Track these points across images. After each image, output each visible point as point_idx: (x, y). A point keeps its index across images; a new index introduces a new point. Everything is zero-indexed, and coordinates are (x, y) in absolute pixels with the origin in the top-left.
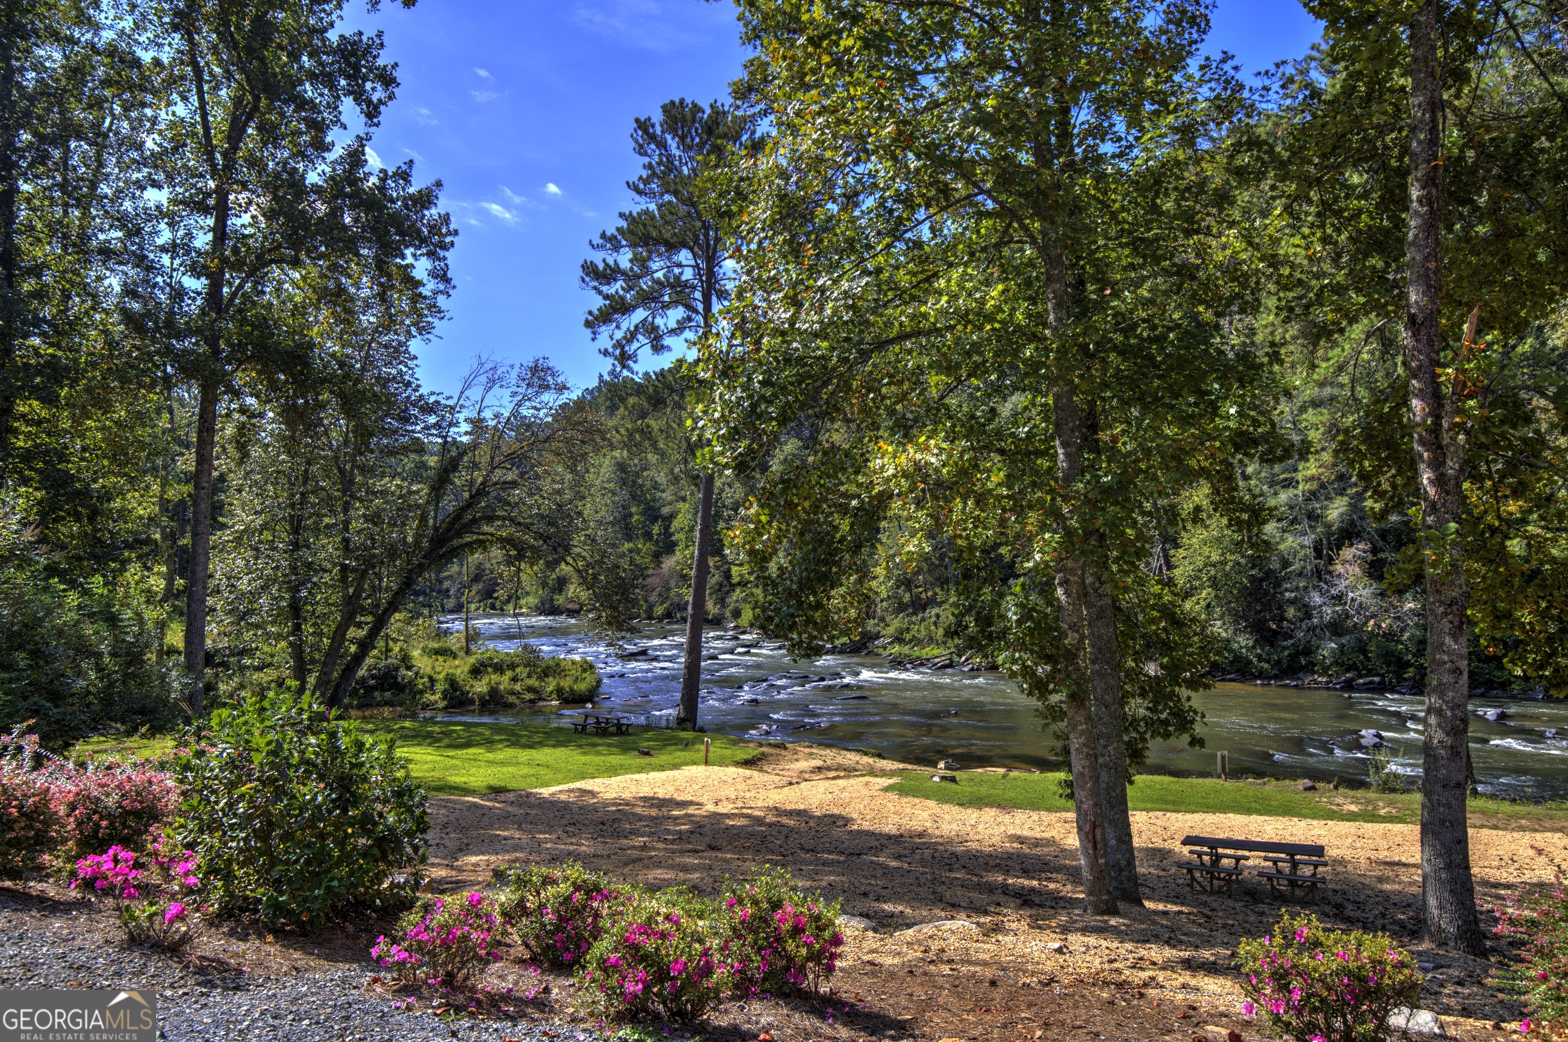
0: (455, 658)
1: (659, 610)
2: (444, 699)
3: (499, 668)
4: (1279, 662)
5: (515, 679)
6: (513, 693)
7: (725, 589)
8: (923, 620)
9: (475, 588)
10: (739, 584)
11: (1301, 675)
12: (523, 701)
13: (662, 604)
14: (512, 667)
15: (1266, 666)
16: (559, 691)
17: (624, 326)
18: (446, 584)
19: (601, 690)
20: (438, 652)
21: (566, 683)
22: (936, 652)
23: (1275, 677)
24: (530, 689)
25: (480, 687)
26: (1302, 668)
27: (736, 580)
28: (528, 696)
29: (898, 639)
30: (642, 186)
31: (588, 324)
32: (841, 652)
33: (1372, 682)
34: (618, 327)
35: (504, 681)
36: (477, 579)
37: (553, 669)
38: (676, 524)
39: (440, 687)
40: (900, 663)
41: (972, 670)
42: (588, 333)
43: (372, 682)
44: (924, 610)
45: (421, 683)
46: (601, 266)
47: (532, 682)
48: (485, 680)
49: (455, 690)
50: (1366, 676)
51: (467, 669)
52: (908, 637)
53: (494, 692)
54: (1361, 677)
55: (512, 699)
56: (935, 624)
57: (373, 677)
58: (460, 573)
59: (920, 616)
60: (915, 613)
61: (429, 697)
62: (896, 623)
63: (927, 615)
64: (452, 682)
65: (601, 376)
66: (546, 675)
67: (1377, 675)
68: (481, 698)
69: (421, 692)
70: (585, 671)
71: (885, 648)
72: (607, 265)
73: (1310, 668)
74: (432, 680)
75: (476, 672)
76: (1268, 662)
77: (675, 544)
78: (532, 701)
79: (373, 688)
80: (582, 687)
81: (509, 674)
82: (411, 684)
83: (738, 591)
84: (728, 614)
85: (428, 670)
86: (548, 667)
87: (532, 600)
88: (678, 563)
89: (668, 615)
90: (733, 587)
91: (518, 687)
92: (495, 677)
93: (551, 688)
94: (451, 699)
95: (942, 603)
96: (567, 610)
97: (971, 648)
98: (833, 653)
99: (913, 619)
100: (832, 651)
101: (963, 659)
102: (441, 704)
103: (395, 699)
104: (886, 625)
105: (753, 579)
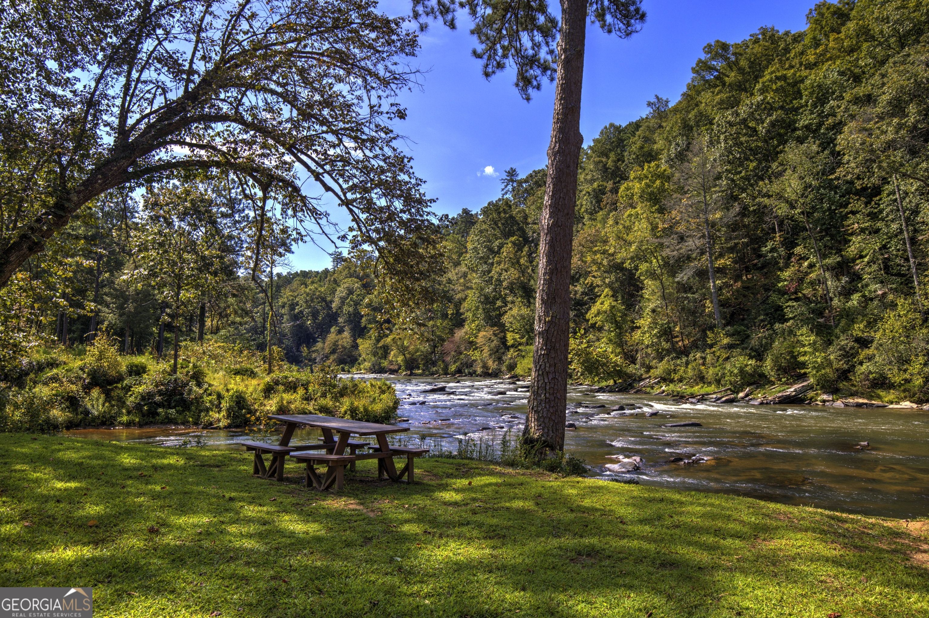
1: (453, 368)
2: (228, 416)
3: (294, 387)
6: (302, 412)
7: (502, 351)
8: (687, 363)
9: (332, 357)
10: (512, 346)
13: (455, 362)
16: (354, 410)
18: (314, 356)
20: (238, 371)
21: (360, 403)
22: (710, 389)
24: (322, 409)
25: (270, 406)
27: (510, 342)
29: (666, 379)
32: (612, 391)
35: (295, 400)
36: (333, 352)
38: (466, 305)
39: (224, 405)
40: (682, 398)
41: (761, 403)
43: (158, 398)
44: (687, 356)
45: (208, 400)
47: (326, 402)
48: (277, 399)
49: (241, 408)
51: (262, 387)
52: (676, 377)
53: (282, 411)
57: (160, 393)
58: (323, 348)
61: (214, 415)
62: (661, 367)
64: (240, 401)
69: (207, 410)
71: (652, 388)
74: (220, 397)
75: (270, 390)
77: (464, 320)
79: (159, 405)
82: (198, 400)
83: (512, 350)
84: (504, 368)
85: (220, 389)
86: (344, 387)
87: (367, 364)
88: (466, 333)
89: (459, 371)
90: (508, 348)
92: (287, 397)
93: (344, 408)
94: (235, 417)
95: (711, 346)
96: (390, 370)
97: (749, 384)
98: (604, 392)
99: (679, 362)
100: (601, 390)
101: (741, 395)
102: (224, 423)
103: (180, 418)
104: (649, 368)
105: (524, 340)
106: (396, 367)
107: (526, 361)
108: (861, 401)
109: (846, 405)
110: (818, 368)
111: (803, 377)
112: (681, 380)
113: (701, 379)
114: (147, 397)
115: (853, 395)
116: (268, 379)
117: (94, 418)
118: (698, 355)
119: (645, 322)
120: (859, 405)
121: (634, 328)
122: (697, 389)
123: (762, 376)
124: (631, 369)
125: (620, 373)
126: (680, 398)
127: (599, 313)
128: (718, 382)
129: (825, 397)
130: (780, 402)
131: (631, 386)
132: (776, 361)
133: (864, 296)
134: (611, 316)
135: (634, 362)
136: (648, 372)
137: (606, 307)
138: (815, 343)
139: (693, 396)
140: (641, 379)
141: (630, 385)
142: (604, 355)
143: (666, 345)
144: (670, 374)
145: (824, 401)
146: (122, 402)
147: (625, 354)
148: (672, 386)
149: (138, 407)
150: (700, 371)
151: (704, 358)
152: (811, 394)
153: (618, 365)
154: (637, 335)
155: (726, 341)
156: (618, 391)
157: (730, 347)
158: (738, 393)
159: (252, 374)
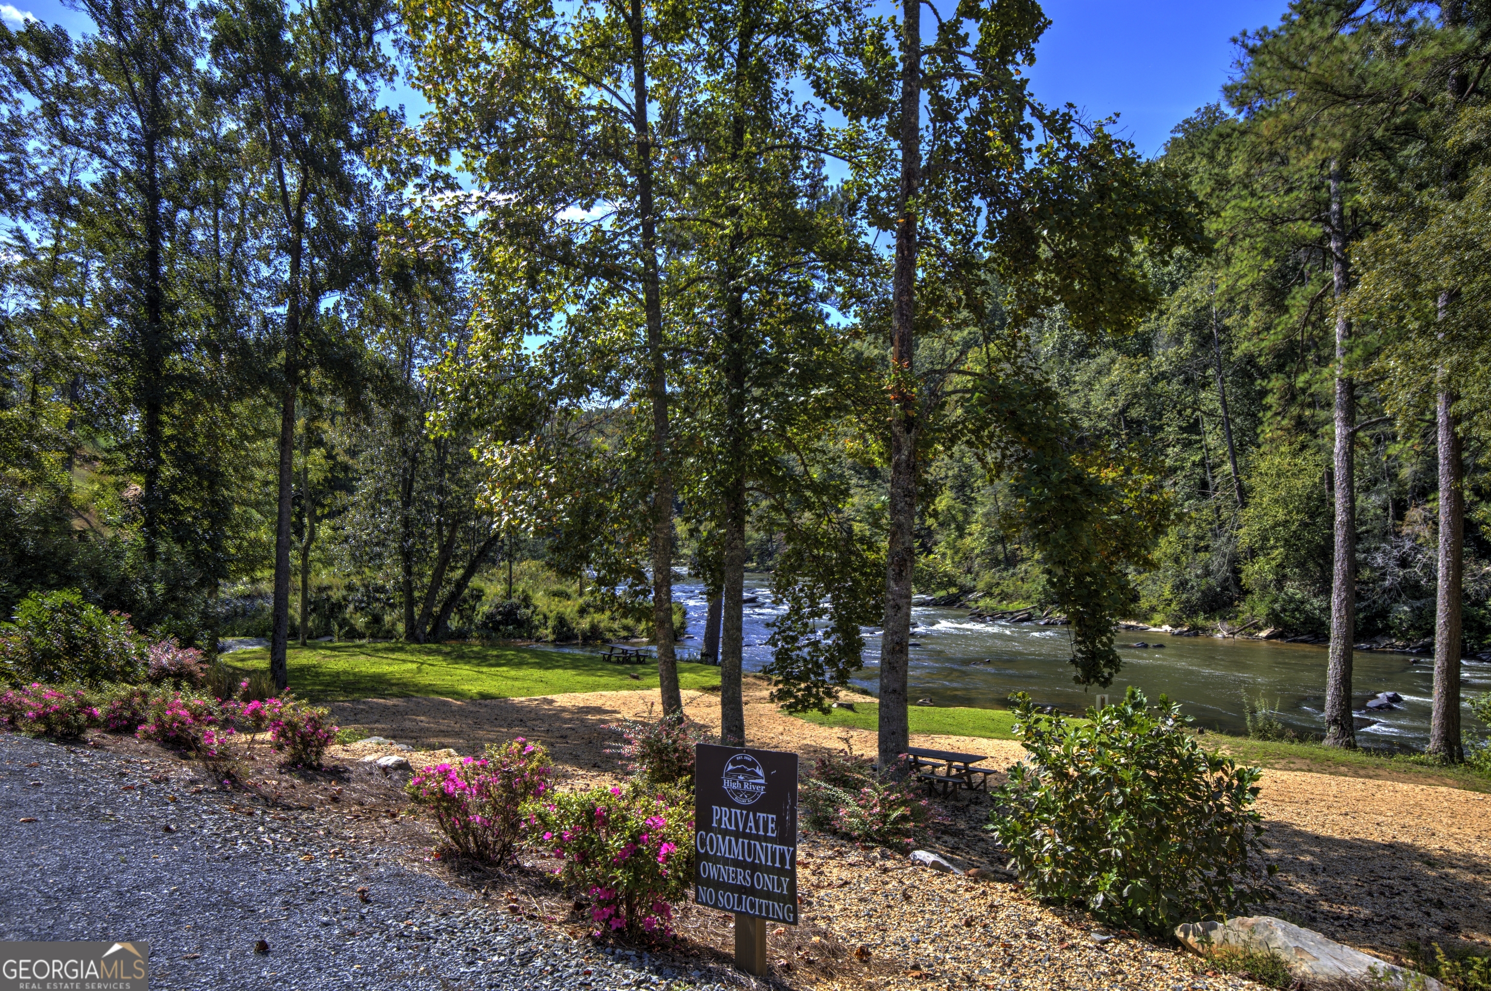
0: (569, 599)
2: (554, 633)
3: (601, 609)
5: (613, 619)
6: (610, 630)
12: (619, 638)
20: (556, 594)
24: (626, 628)
25: (585, 624)
28: (624, 633)
29: (988, 593)
32: (934, 605)
35: (604, 620)
39: (551, 623)
41: (1047, 624)
43: (499, 617)
45: (537, 620)
47: (628, 621)
48: (588, 620)
51: (576, 608)
53: (594, 628)
55: (609, 635)
56: (1023, 579)
57: (500, 613)
59: (1011, 571)
60: (1006, 569)
61: (543, 632)
63: (1017, 570)
64: (561, 620)
68: (584, 634)
69: (537, 627)
71: (975, 602)
74: (546, 617)
75: (583, 611)
79: (499, 623)
82: (529, 620)
85: (545, 609)
91: (615, 625)
92: (597, 617)
93: (642, 627)
94: (559, 634)
100: (929, 603)
102: (551, 637)
103: (516, 632)
114: (490, 617)
116: (581, 601)
117: (453, 633)
118: (1024, 567)
126: (977, 616)
127: (935, 513)
131: (959, 599)
141: (959, 597)
142: (934, 564)
146: (471, 620)
149: (484, 625)
158: (1043, 611)
159: (568, 597)
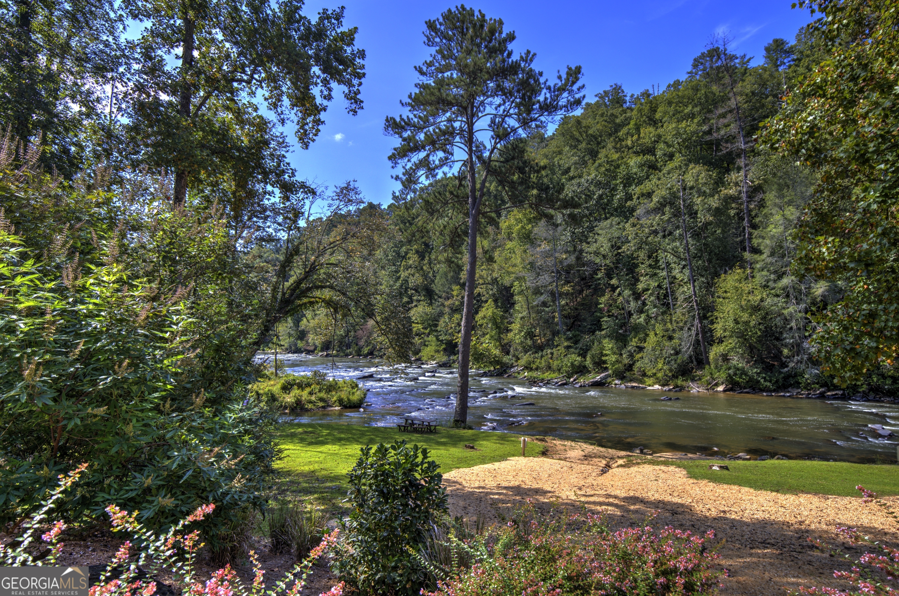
0: (270, 379)
3: (301, 386)
4: (777, 381)
5: (311, 393)
6: (310, 402)
8: (542, 356)
10: (417, 335)
11: (790, 389)
12: (317, 407)
14: (309, 385)
15: (768, 384)
16: (340, 401)
17: (413, 160)
19: (366, 400)
22: (553, 375)
23: (774, 391)
24: (322, 400)
25: (289, 399)
26: (791, 385)
28: (321, 404)
29: (528, 368)
30: (425, 69)
31: (390, 158)
32: (491, 376)
33: (836, 394)
34: (409, 161)
35: (305, 394)
37: (332, 387)
40: (535, 382)
41: (581, 386)
42: (390, 164)
44: (542, 351)
46: (398, 120)
47: (322, 395)
48: (292, 394)
49: (274, 400)
50: (833, 390)
51: (279, 386)
52: (534, 366)
53: (298, 402)
54: (829, 391)
55: (310, 406)
56: (551, 358)
59: (540, 353)
60: (536, 352)
62: (525, 359)
63: (545, 353)
64: (271, 395)
65: (394, 193)
66: (330, 391)
67: (840, 389)
68: (290, 405)
70: (353, 388)
71: (519, 373)
72: (402, 119)
73: (797, 385)
75: (287, 388)
76: (770, 381)
78: (323, 407)
80: (355, 398)
81: (308, 390)
86: (331, 386)
89: (371, 353)
91: (313, 398)
92: (298, 392)
93: (335, 398)
95: (557, 346)
96: (306, 350)
97: (577, 373)
98: (486, 376)
99: (536, 355)
100: (485, 375)
101: (572, 380)
104: (518, 359)
105: (427, 331)
106: (312, 348)
107: (429, 349)
108: (634, 384)
109: (627, 387)
110: (613, 365)
111: (606, 369)
112: (537, 369)
113: (549, 368)
115: (631, 381)
118: (549, 351)
119: (516, 327)
120: (633, 387)
121: (508, 331)
122: (547, 375)
123: (585, 367)
124: (506, 359)
125: (498, 362)
126: (533, 382)
127: (484, 317)
128: (559, 370)
129: (617, 382)
130: (592, 385)
131: (505, 372)
132: (593, 357)
133: (648, 316)
134: (493, 320)
135: (508, 353)
136: (516, 361)
137: (490, 313)
138: (612, 348)
139: (542, 380)
140: (512, 366)
141: (505, 370)
142: (488, 350)
143: (529, 342)
144: (530, 364)
145: (616, 384)
147: (502, 346)
148: (530, 373)
150: (549, 363)
151: (552, 354)
152: (609, 380)
153: (496, 357)
154: (510, 335)
155: (566, 344)
156: (497, 375)
157: (568, 348)
158: (570, 378)
